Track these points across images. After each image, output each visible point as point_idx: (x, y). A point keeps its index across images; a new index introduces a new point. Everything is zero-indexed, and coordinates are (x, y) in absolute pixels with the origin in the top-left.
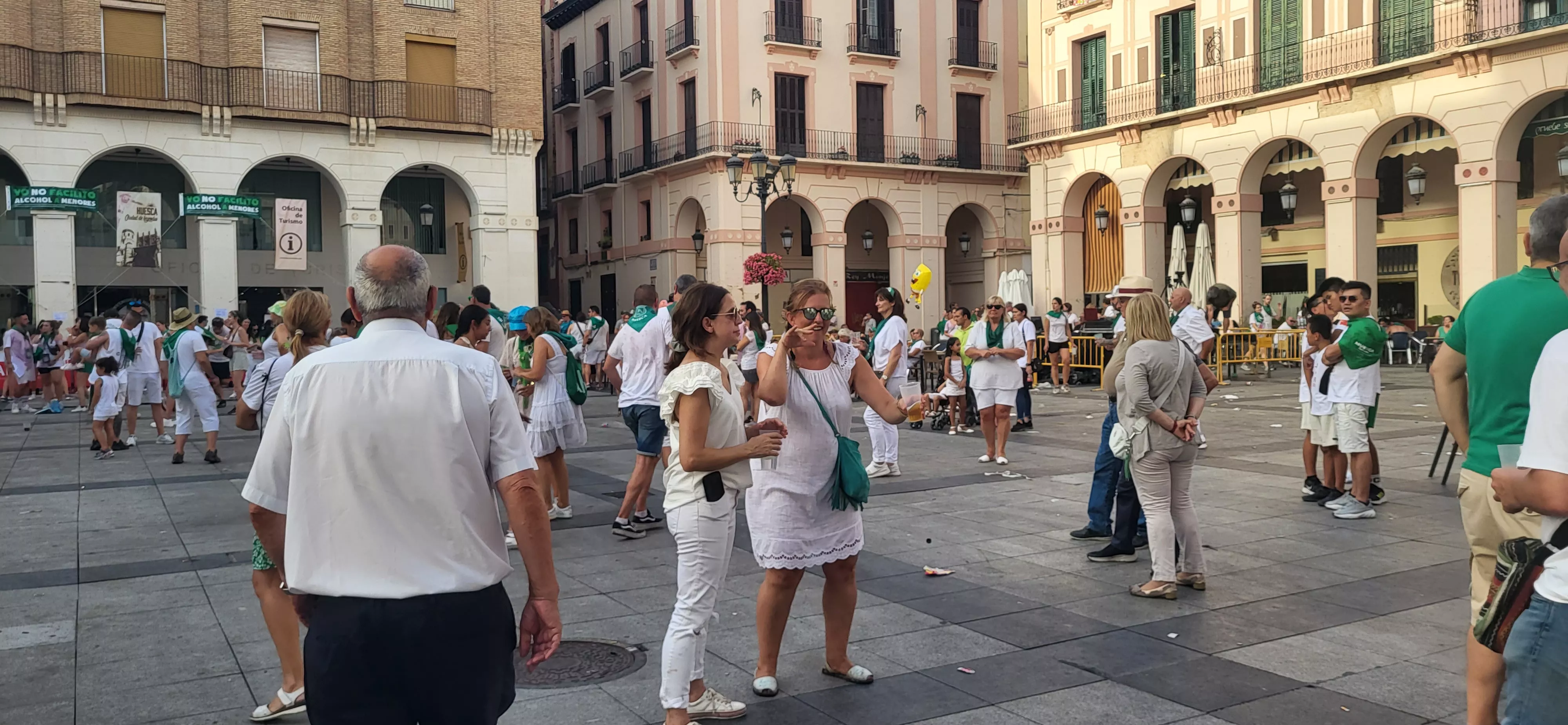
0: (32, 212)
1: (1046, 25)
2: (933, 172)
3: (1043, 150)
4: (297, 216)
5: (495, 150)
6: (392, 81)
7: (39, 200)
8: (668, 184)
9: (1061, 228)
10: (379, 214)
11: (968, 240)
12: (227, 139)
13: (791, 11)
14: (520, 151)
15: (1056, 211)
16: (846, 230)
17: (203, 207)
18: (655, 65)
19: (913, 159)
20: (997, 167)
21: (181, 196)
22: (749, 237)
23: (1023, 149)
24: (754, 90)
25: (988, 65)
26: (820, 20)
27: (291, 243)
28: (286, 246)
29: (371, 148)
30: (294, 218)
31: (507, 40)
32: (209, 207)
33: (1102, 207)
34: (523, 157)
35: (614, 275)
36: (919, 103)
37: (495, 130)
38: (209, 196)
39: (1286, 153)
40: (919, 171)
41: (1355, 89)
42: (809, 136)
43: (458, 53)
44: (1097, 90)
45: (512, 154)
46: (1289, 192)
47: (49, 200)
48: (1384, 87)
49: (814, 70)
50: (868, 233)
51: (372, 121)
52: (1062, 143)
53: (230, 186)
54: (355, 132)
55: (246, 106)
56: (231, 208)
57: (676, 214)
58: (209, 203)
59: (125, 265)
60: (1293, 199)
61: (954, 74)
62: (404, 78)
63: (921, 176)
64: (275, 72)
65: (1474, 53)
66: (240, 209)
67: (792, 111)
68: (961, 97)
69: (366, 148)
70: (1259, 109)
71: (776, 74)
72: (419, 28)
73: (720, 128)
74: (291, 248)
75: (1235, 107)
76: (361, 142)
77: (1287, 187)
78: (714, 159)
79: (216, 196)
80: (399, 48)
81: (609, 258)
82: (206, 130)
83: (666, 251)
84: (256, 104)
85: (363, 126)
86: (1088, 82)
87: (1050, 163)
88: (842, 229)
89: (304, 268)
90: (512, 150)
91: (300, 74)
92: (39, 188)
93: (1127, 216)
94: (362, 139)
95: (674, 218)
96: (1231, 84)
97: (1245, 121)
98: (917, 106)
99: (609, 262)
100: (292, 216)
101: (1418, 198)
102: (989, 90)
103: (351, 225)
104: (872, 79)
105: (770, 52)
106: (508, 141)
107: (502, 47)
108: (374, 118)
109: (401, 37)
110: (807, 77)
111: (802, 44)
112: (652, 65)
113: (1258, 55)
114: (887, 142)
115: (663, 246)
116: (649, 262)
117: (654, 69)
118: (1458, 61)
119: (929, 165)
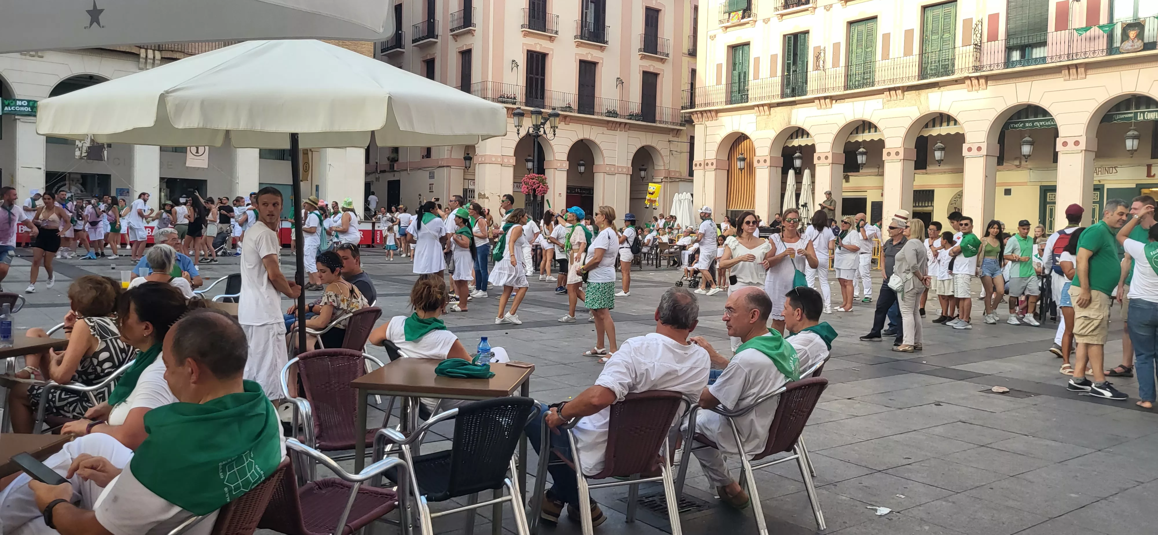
0: (17, 117)
1: (712, 33)
2: (626, 124)
3: (705, 115)
7: (22, 109)
9: (714, 167)
11: (645, 170)
13: (539, 9)
15: (712, 155)
16: (568, 159)
18: (439, 37)
19: (614, 114)
20: (667, 123)
22: (504, 160)
23: (692, 113)
24: (513, 61)
25: (663, 54)
26: (558, 16)
27: (197, 148)
28: (194, 150)
33: (742, 154)
35: (399, 181)
36: (619, 76)
39: (861, 129)
40: (617, 122)
41: (906, 93)
42: (547, 94)
44: (742, 80)
46: (862, 154)
47: (29, 109)
48: (924, 93)
49: (552, 50)
50: (582, 162)
52: (717, 111)
55: (172, 51)
59: (81, 158)
60: (864, 157)
61: (642, 58)
63: (618, 125)
65: (977, 78)
67: (537, 77)
68: (645, 73)
70: (847, 100)
71: (528, 51)
73: (490, 85)
74: (197, 152)
75: (831, 98)
77: (861, 150)
81: (395, 169)
82: (141, 66)
83: (444, 166)
84: (179, 50)
86: (736, 73)
87: (708, 123)
88: (565, 159)
89: (206, 167)
92: (22, 100)
93: (759, 161)
96: (830, 84)
97: (837, 106)
98: (618, 78)
99: (396, 171)
101: (940, 162)
102: (663, 70)
104: (589, 58)
105: (525, 36)
110: (548, 54)
111: (545, 32)
112: (437, 37)
113: (848, 66)
114: (597, 101)
115: (440, 163)
116: (428, 173)
117: (439, 40)
118: (968, 82)
119: (624, 118)
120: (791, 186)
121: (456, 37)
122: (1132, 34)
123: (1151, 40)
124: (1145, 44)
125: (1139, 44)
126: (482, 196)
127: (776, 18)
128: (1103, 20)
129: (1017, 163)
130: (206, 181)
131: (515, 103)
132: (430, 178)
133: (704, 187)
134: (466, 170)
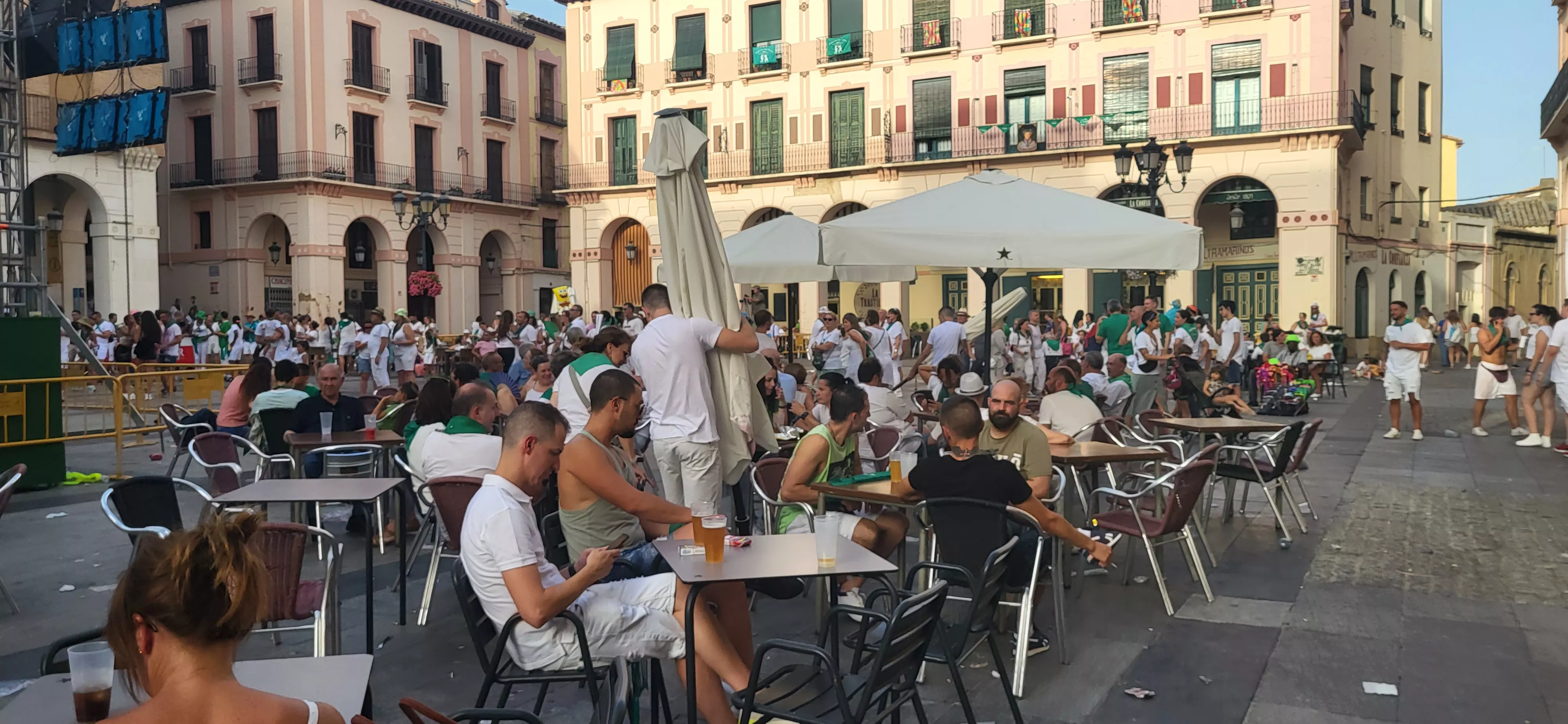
1: (585, 101)
2: (472, 204)
3: (583, 196)
5: (122, 164)
6: (37, 96)
8: (237, 198)
9: (598, 257)
11: (493, 260)
13: (363, 59)
14: (145, 167)
15: (594, 243)
16: (407, 249)
18: (217, 88)
19: (458, 192)
20: (516, 202)
22: (334, 251)
23: (567, 194)
24: (337, 126)
25: (507, 118)
26: (388, 70)
33: (631, 242)
34: (145, 171)
36: (460, 146)
39: (767, 216)
40: (462, 202)
41: (817, 181)
42: (378, 167)
44: (627, 157)
45: (137, 169)
48: (836, 181)
49: (382, 112)
50: (421, 252)
52: (599, 193)
57: (248, 226)
61: (485, 124)
63: (464, 206)
65: (890, 169)
67: (365, 145)
68: (489, 142)
70: (754, 185)
71: (354, 113)
73: (310, 155)
75: (737, 183)
78: (306, 184)
83: (236, 260)
86: (619, 149)
87: (588, 206)
88: (404, 248)
90: (138, 166)
93: (654, 251)
95: (246, 231)
96: (735, 167)
97: (743, 192)
98: (459, 148)
102: (509, 138)
104: (426, 123)
105: (350, 94)
106: (135, 157)
110: (377, 117)
111: (371, 88)
112: (214, 88)
113: (753, 150)
114: (436, 176)
115: (229, 255)
116: (207, 269)
117: (218, 92)
118: (880, 172)
119: (471, 197)
121: (247, 91)
122: (1027, 135)
123: (1043, 140)
124: (1038, 144)
125: (1033, 144)
126: (305, 297)
127: (667, 91)
128: (1000, 120)
131: (344, 179)
132: (211, 274)
133: (586, 280)
134: (273, 264)
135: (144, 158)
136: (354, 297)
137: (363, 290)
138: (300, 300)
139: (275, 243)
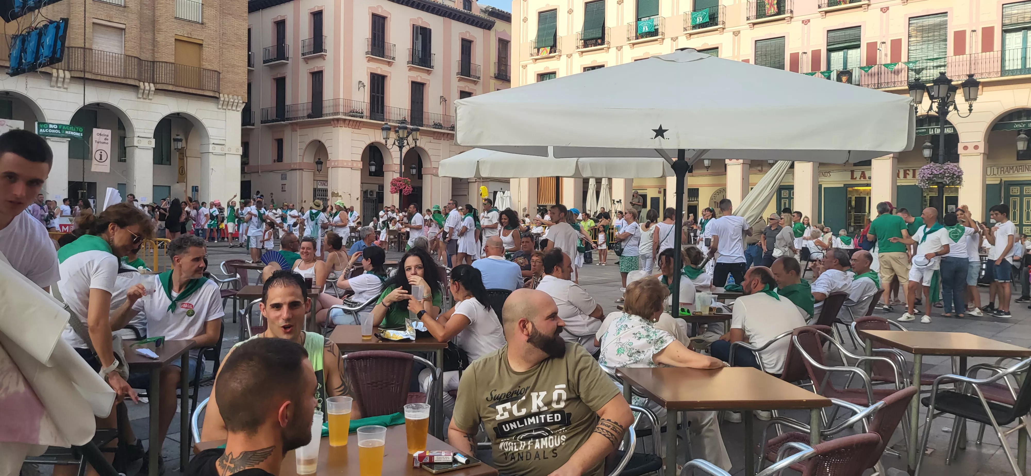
1: (523, 63)
2: (448, 134)
4: (106, 139)
5: (220, 107)
6: (166, 62)
8: (298, 130)
10: (153, 141)
12: (65, 90)
13: (379, 39)
14: (234, 108)
16: (403, 164)
17: (50, 131)
18: (289, 59)
19: (439, 126)
21: (36, 124)
22: (354, 165)
24: (360, 82)
25: (474, 77)
26: (395, 45)
27: (101, 155)
28: (98, 157)
29: (149, 101)
30: (103, 141)
31: (229, 43)
32: (53, 131)
34: (235, 112)
35: (250, 181)
36: (442, 95)
37: (221, 95)
38: (53, 124)
40: (441, 133)
42: (386, 110)
43: (204, 49)
45: (229, 110)
49: (390, 73)
50: (414, 166)
51: (152, 85)
53: (66, 119)
54: (142, 91)
55: (81, 71)
56: (67, 132)
57: (304, 148)
58: (53, 129)
61: (459, 80)
62: (173, 61)
63: (442, 135)
64: (100, 52)
66: (72, 133)
67: (378, 95)
68: (462, 93)
69: (147, 101)
71: (371, 74)
72: (183, 32)
73: (341, 102)
74: (101, 159)
76: (144, 97)
78: (338, 120)
79: (58, 125)
80: (171, 43)
81: (246, 171)
82: (53, 84)
83: (296, 169)
84: (88, 70)
85: (147, 88)
89: (108, 171)
90: (230, 108)
91: (114, 54)
94: (146, 95)
95: (303, 151)
98: (441, 97)
99: (246, 173)
100: (102, 139)
102: (474, 90)
103: (137, 147)
104: (419, 80)
105: (369, 61)
106: (228, 102)
107: (226, 46)
108: (154, 83)
109: (173, 37)
110: (387, 76)
111: (383, 57)
112: (287, 59)
114: (425, 116)
115: (293, 167)
116: (280, 175)
117: (290, 62)
119: (447, 130)
120: (593, 186)
121: (306, 60)
122: (845, 78)
123: (857, 83)
126: (335, 195)
127: (577, 54)
128: (823, 68)
129: (760, 168)
130: (95, 183)
131: (362, 117)
132: (282, 179)
133: (519, 186)
134: (318, 172)
135: (233, 102)
136: (371, 195)
137: (377, 190)
138: (332, 196)
139: (319, 159)
